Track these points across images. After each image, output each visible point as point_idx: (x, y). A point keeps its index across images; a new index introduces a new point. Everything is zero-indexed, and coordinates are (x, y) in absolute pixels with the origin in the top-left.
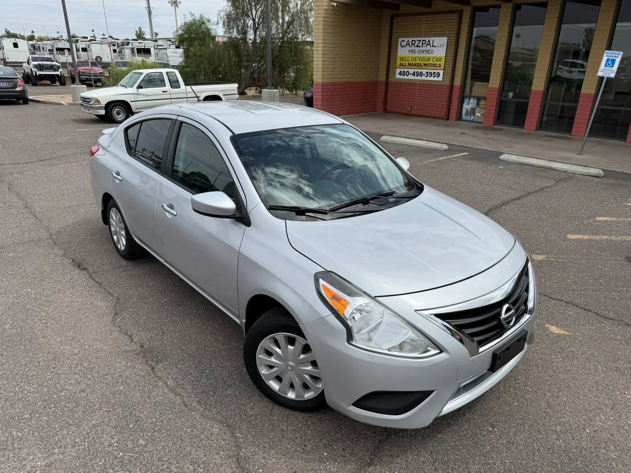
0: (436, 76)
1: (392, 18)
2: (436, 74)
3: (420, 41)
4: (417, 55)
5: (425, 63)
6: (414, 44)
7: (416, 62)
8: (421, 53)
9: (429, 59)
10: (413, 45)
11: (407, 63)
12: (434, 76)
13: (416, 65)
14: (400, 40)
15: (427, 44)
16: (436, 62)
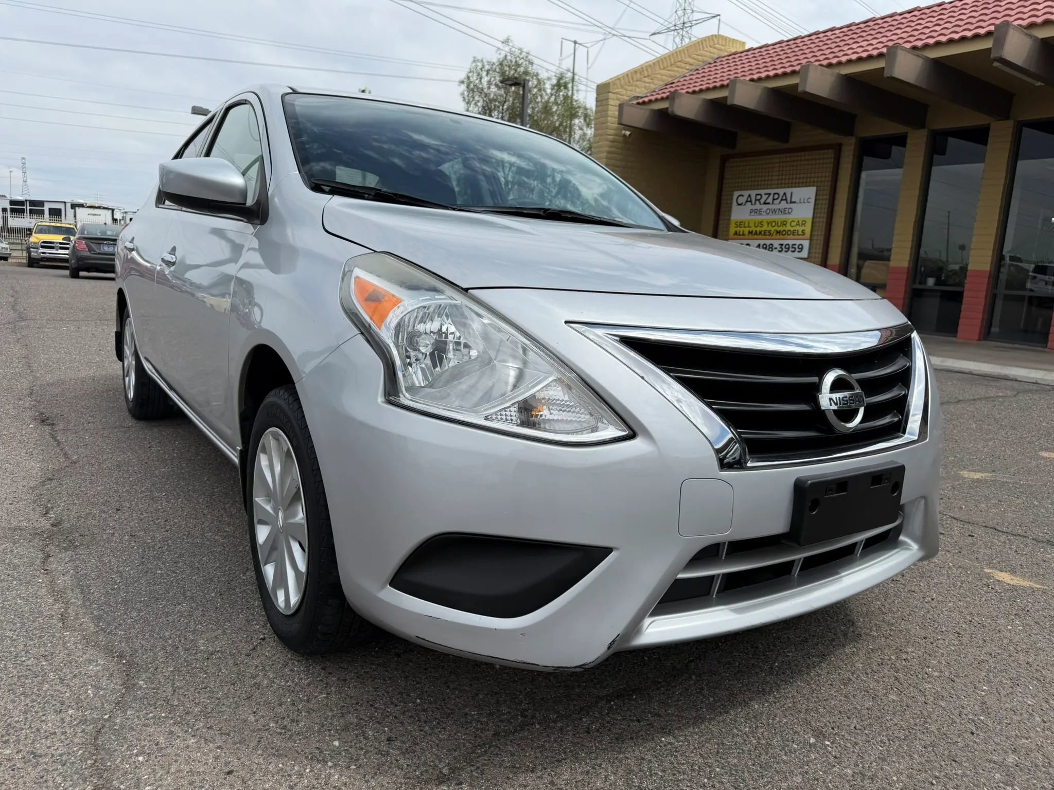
0: (797, 250)
1: (724, 161)
2: (796, 247)
3: (770, 194)
4: (764, 217)
5: (779, 229)
6: (759, 200)
7: (761, 229)
8: (771, 213)
9: (784, 223)
10: (757, 202)
11: (746, 230)
12: (793, 250)
13: (763, 233)
14: (736, 194)
15: (782, 200)
16: (797, 228)
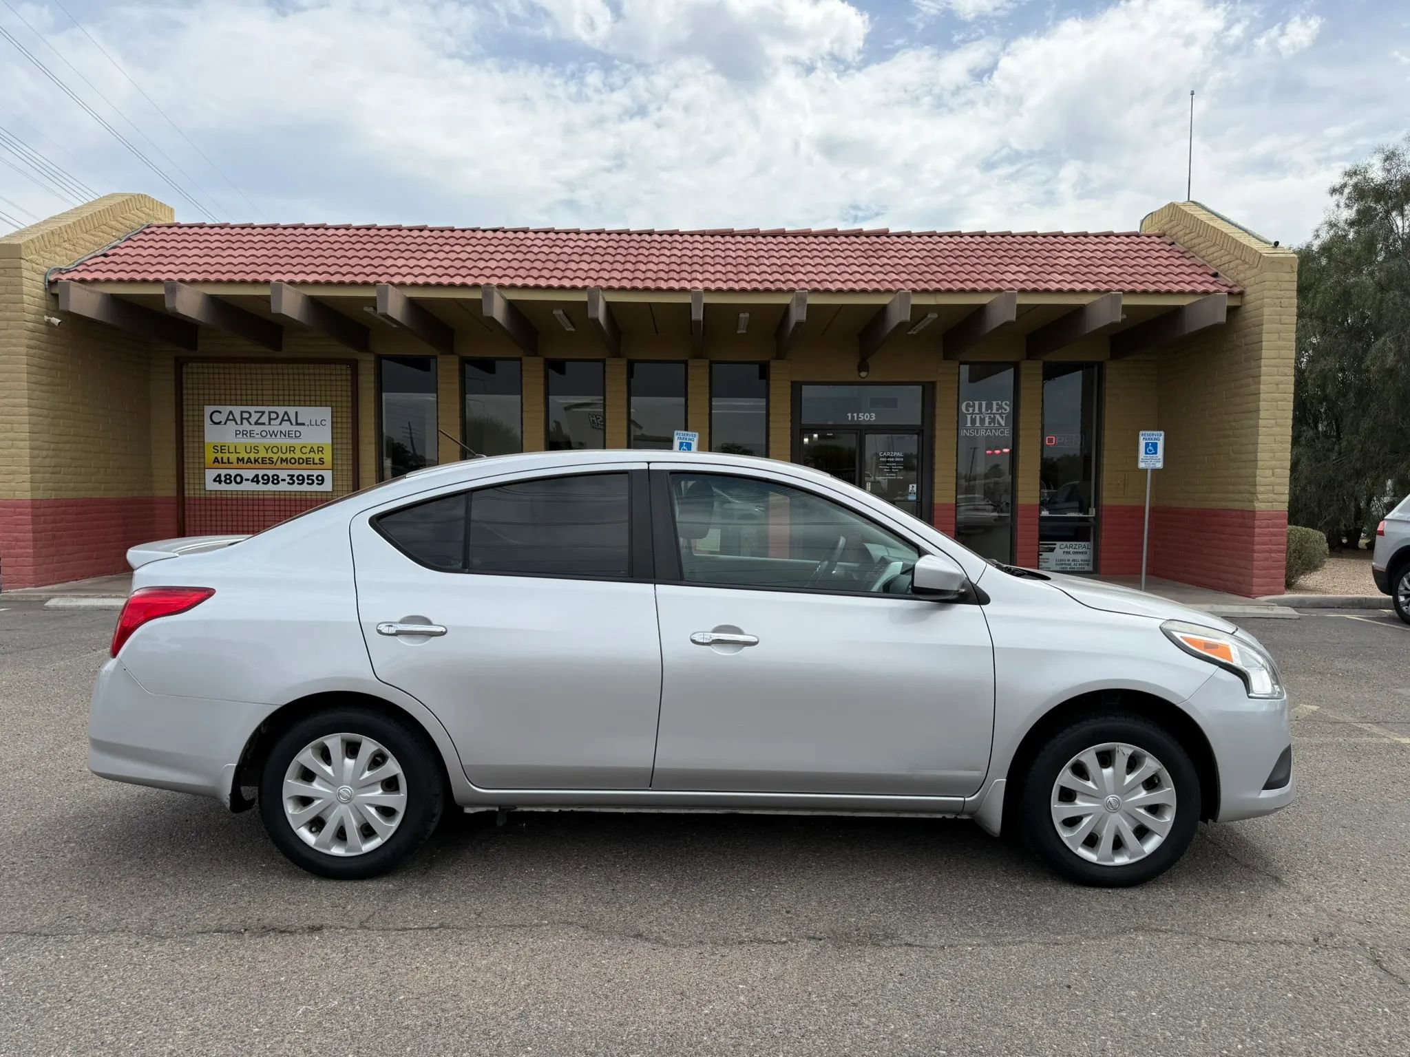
0: (316, 482)
1: (180, 364)
2: (314, 478)
3: (263, 413)
4: (257, 441)
5: (284, 457)
6: (247, 419)
7: (257, 456)
8: (269, 436)
9: (292, 449)
10: (245, 421)
11: (233, 457)
12: (310, 482)
13: (260, 460)
14: (208, 410)
15: (283, 420)
16: (312, 455)
